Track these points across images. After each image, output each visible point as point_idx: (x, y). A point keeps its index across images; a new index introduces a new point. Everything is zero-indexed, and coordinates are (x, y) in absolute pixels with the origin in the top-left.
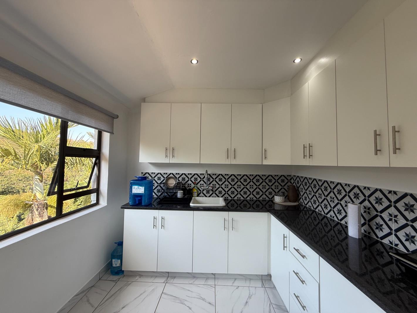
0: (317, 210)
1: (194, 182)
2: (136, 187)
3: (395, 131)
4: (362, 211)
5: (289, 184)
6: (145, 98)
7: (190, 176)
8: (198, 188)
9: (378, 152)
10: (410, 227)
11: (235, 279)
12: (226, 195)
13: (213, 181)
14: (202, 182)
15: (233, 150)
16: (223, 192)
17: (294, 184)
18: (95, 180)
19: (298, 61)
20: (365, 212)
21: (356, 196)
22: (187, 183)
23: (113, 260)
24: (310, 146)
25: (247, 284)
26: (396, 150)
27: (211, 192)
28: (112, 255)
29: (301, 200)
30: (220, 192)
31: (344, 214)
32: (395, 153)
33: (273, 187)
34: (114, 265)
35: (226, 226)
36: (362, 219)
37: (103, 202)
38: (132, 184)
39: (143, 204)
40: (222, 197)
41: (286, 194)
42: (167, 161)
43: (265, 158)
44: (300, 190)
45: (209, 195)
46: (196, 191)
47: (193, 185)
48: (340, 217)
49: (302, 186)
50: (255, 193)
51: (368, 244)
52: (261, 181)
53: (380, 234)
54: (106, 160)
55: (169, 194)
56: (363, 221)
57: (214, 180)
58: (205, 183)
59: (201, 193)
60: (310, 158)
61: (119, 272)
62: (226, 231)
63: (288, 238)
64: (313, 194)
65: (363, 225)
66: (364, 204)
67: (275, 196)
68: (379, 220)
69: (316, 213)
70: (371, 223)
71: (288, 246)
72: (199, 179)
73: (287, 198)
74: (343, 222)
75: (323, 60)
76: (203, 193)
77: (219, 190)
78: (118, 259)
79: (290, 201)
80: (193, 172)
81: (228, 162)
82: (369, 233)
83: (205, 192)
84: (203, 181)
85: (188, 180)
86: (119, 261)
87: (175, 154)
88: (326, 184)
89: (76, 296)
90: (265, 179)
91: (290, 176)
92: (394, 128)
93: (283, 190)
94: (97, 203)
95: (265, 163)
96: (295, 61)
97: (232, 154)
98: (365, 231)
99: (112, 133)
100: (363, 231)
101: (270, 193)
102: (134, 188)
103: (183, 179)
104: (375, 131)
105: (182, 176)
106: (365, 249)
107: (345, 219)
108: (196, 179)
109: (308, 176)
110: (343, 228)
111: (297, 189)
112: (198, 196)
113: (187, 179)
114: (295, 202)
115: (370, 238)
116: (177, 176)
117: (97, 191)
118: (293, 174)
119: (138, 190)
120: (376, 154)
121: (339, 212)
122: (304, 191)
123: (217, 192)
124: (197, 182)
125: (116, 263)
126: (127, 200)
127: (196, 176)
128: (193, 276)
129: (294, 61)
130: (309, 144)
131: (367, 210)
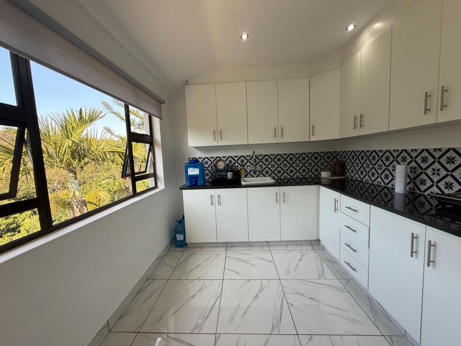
0: (364, 180)
1: (241, 164)
2: (191, 169)
3: (444, 90)
4: (409, 172)
5: (335, 160)
6: (188, 81)
7: (236, 159)
8: (245, 170)
9: (427, 111)
10: (450, 176)
11: (287, 245)
12: (273, 175)
13: (259, 162)
14: (249, 164)
15: (280, 128)
16: (270, 172)
17: (340, 159)
18: (150, 165)
19: (351, 28)
20: (411, 172)
21: (404, 159)
22: (234, 166)
23: (177, 235)
24: (361, 116)
25: (299, 248)
26: (443, 107)
27: (258, 173)
28: (175, 231)
29: (348, 174)
30: (267, 172)
31: (390, 177)
32: (442, 109)
33: (319, 164)
34: (178, 239)
35: (278, 200)
36: (408, 178)
37: (161, 186)
38: (187, 167)
39: (199, 184)
40: (269, 176)
41: (332, 169)
42: (215, 144)
43: (313, 134)
44: (347, 164)
45: (256, 175)
46: (243, 172)
47: (240, 167)
48: (386, 181)
49: (348, 160)
50: (301, 171)
51: (411, 199)
52: (307, 159)
53: (423, 188)
54: (159, 146)
55: (218, 177)
56: (408, 180)
57: (261, 161)
58: (252, 165)
59: (248, 174)
60: (361, 128)
61: (183, 245)
62: (278, 204)
63: (339, 202)
64: (360, 165)
65: (408, 184)
66: (411, 165)
67: (322, 172)
68: (423, 176)
69: (363, 183)
70: (415, 181)
71: (339, 208)
72: (245, 161)
73: (334, 173)
74: (390, 185)
75: (378, 25)
76: (250, 174)
77: (266, 170)
78: (181, 234)
79: (336, 176)
80: (240, 155)
81: (275, 141)
82: (413, 189)
83: (252, 173)
84: (250, 162)
85: (235, 163)
86: (182, 235)
87: (223, 137)
88: (374, 153)
89: (156, 260)
90: (311, 157)
91: (336, 152)
92: (443, 87)
93: (329, 166)
94: (156, 187)
95: (313, 139)
96: (349, 29)
97: (279, 132)
98: (410, 189)
99: (161, 119)
100: (408, 189)
101: (316, 170)
102: (190, 170)
103: (230, 162)
104: (426, 93)
105: (229, 159)
106: (409, 203)
107: (392, 183)
108: (242, 161)
109: (355, 150)
110: (389, 191)
111: (343, 163)
112: (246, 177)
113: (233, 162)
114: (342, 176)
115: (413, 193)
116: (225, 159)
117: (154, 175)
118: (338, 150)
119: (194, 171)
120: (425, 113)
121: (387, 177)
122: (351, 164)
123: (264, 172)
124: (244, 164)
125: (180, 237)
126: (184, 182)
127: (242, 158)
128: (249, 245)
129: (347, 29)
130: (361, 114)
131: (413, 170)
